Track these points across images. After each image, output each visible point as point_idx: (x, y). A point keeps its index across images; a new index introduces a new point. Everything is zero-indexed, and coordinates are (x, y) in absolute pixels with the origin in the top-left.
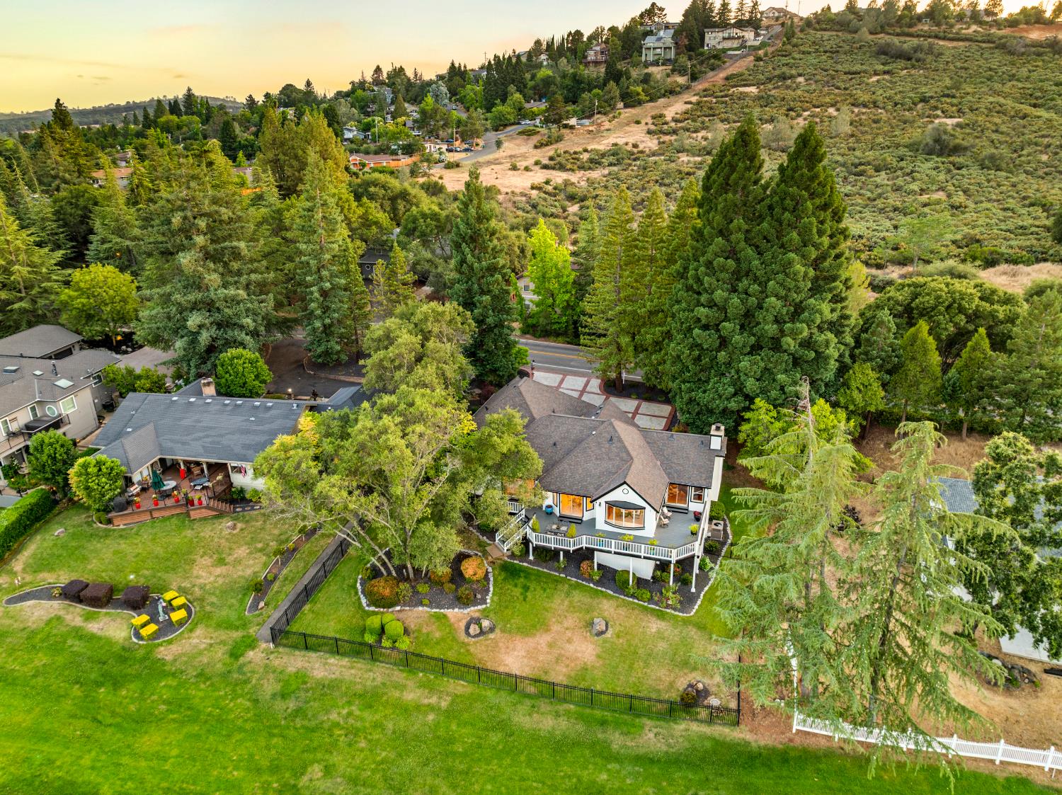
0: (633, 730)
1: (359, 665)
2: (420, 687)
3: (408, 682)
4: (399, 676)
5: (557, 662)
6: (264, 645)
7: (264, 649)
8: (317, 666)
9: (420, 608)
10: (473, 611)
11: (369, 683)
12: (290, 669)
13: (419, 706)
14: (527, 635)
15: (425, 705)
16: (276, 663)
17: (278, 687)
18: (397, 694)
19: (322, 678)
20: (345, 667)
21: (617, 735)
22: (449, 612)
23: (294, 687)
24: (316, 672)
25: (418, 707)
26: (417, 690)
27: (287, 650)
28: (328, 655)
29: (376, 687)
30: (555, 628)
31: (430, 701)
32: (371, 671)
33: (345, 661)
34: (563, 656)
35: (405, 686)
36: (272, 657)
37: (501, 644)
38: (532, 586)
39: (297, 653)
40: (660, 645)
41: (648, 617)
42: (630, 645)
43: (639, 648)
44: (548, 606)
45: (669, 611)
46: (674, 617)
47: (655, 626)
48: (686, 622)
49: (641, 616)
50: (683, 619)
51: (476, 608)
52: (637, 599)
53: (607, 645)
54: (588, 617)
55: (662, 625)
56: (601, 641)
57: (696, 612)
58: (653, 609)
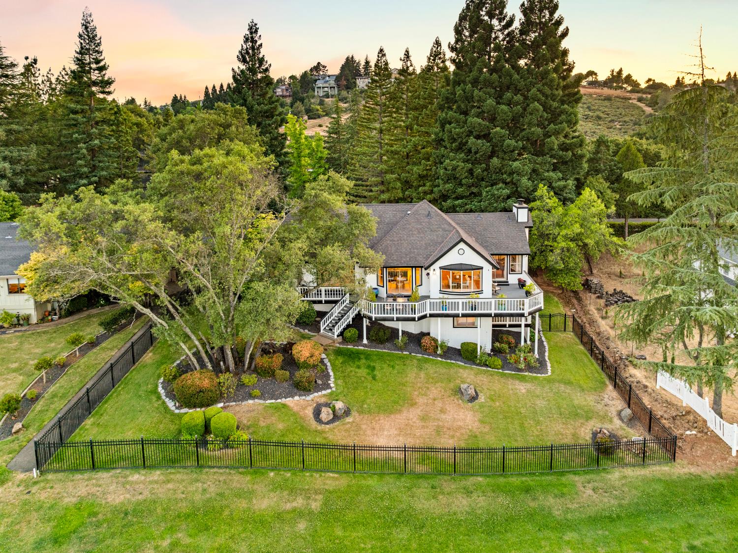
0: (565, 490)
1: (179, 476)
2: (274, 490)
3: (255, 487)
4: (240, 480)
5: (439, 435)
6: (21, 476)
7: (21, 481)
8: (112, 488)
9: (250, 402)
10: (317, 396)
11: (197, 497)
12: (66, 500)
13: (279, 514)
14: (391, 413)
15: (288, 512)
16: (43, 496)
17: (47, 529)
18: (243, 504)
19: (122, 503)
20: (156, 482)
21: (552, 500)
22: (289, 401)
23: (75, 523)
24: (110, 498)
25: (279, 516)
26: (272, 495)
27: (60, 475)
28: (128, 472)
29: (209, 500)
30: (421, 400)
31: (295, 504)
32: (197, 481)
33: (157, 475)
34: (443, 427)
35: (252, 492)
36: (34, 489)
37: (364, 427)
38: (377, 366)
39: (78, 476)
40: (538, 402)
41: (510, 381)
42: (509, 406)
43: (520, 408)
44: (404, 381)
45: (526, 374)
46: (536, 378)
47: (522, 388)
48: (549, 381)
49: (503, 380)
50: (545, 379)
51: (320, 393)
52: (490, 367)
53: (486, 409)
54: (452, 385)
55: (529, 386)
56: (477, 407)
57: (553, 372)
58: (510, 374)
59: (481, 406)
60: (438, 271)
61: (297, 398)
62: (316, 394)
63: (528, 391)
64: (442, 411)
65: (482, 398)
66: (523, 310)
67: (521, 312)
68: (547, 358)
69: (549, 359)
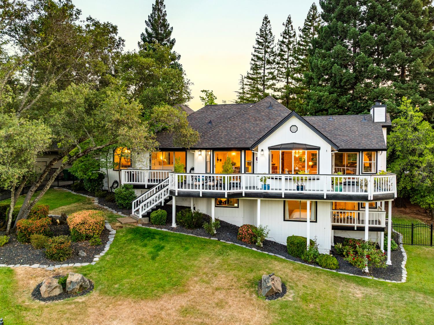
10: (64, 267)
14: (145, 298)
30: (197, 288)
38: (169, 246)
40: (378, 311)
41: (343, 283)
42: (328, 312)
43: (346, 316)
44: (188, 264)
45: (370, 278)
46: (382, 284)
47: (358, 292)
48: (401, 288)
49: (332, 280)
50: (396, 286)
51: (71, 265)
52: (321, 266)
53: (290, 311)
54: (251, 276)
55: (369, 290)
56: (277, 306)
57: (408, 280)
58: (345, 275)
59: (285, 306)
60: (267, 152)
61: (36, 266)
62: (65, 265)
63: (366, 296)
64: (220, 305)
65: (289, 296)
66: (366, 191)
67: (364, 193)
68: (403, 266)
69: (406, 267)
